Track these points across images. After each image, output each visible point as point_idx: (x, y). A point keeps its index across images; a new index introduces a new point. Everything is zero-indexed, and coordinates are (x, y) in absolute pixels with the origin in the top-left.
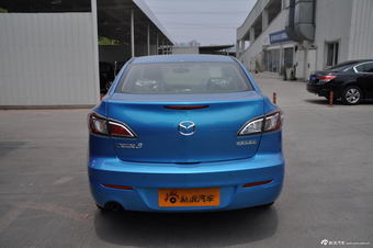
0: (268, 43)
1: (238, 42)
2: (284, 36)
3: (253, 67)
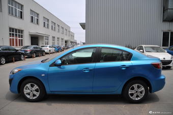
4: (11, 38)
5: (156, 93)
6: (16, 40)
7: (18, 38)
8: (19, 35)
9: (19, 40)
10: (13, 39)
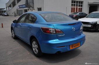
0: (18, 8)
1: (7, 7)
2: (24, 6)
3: (14, 15)
4: (73, 7)
5: (79, 48)
6: (77, 8)
7: (78, 7)
8: (79, 5)
9: (79, 8)
10: (74, 8)
